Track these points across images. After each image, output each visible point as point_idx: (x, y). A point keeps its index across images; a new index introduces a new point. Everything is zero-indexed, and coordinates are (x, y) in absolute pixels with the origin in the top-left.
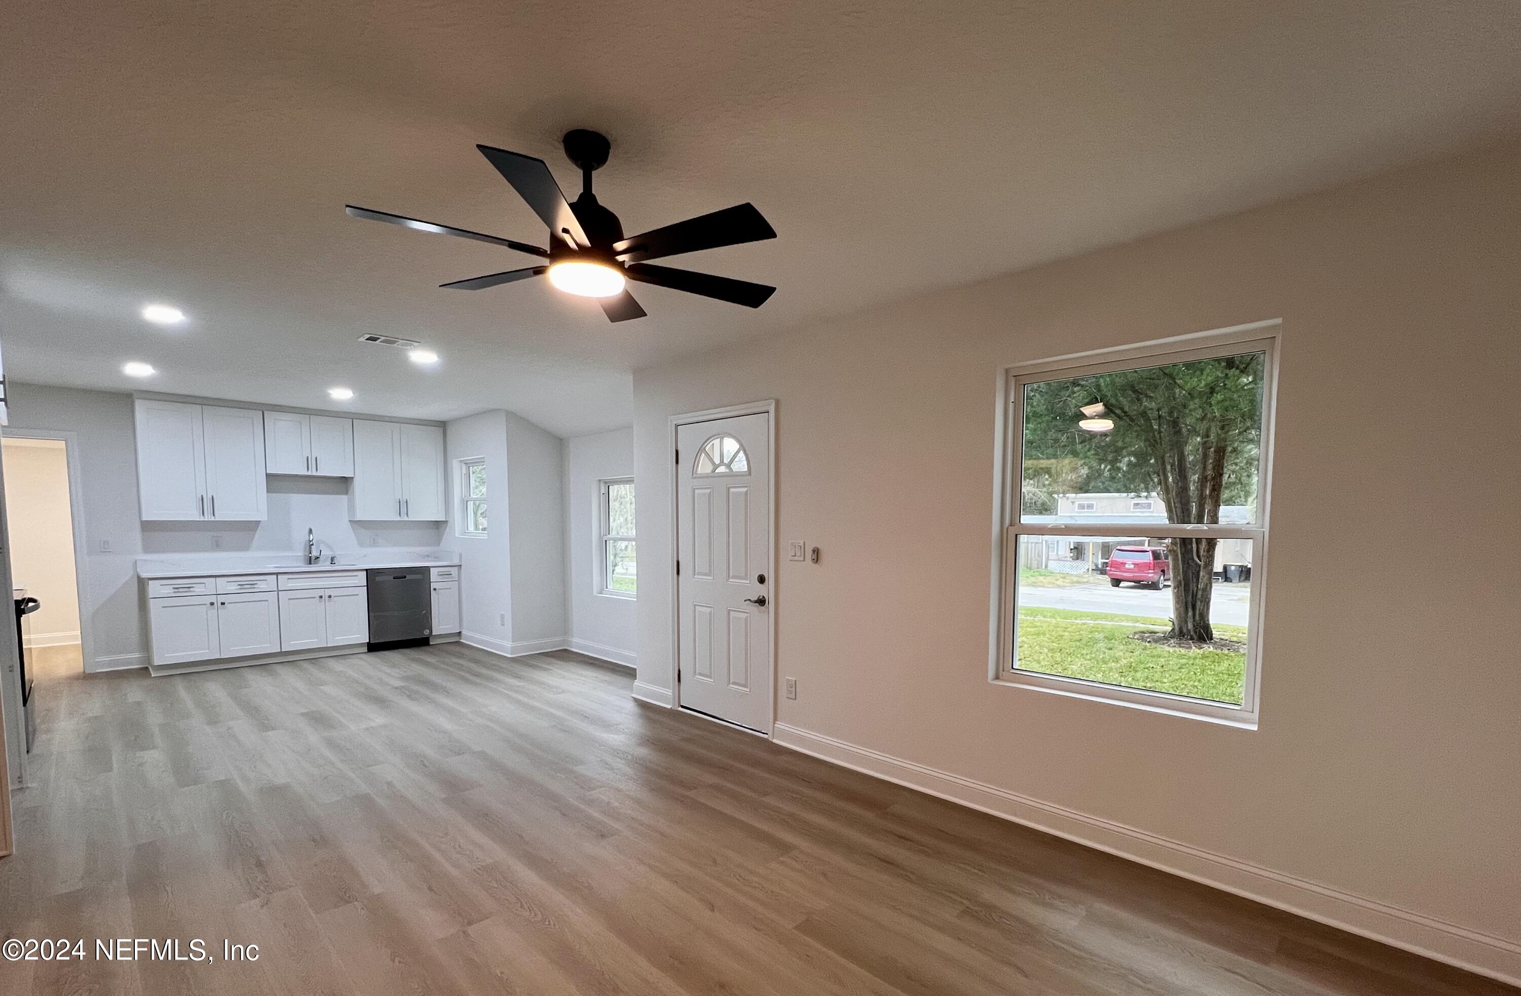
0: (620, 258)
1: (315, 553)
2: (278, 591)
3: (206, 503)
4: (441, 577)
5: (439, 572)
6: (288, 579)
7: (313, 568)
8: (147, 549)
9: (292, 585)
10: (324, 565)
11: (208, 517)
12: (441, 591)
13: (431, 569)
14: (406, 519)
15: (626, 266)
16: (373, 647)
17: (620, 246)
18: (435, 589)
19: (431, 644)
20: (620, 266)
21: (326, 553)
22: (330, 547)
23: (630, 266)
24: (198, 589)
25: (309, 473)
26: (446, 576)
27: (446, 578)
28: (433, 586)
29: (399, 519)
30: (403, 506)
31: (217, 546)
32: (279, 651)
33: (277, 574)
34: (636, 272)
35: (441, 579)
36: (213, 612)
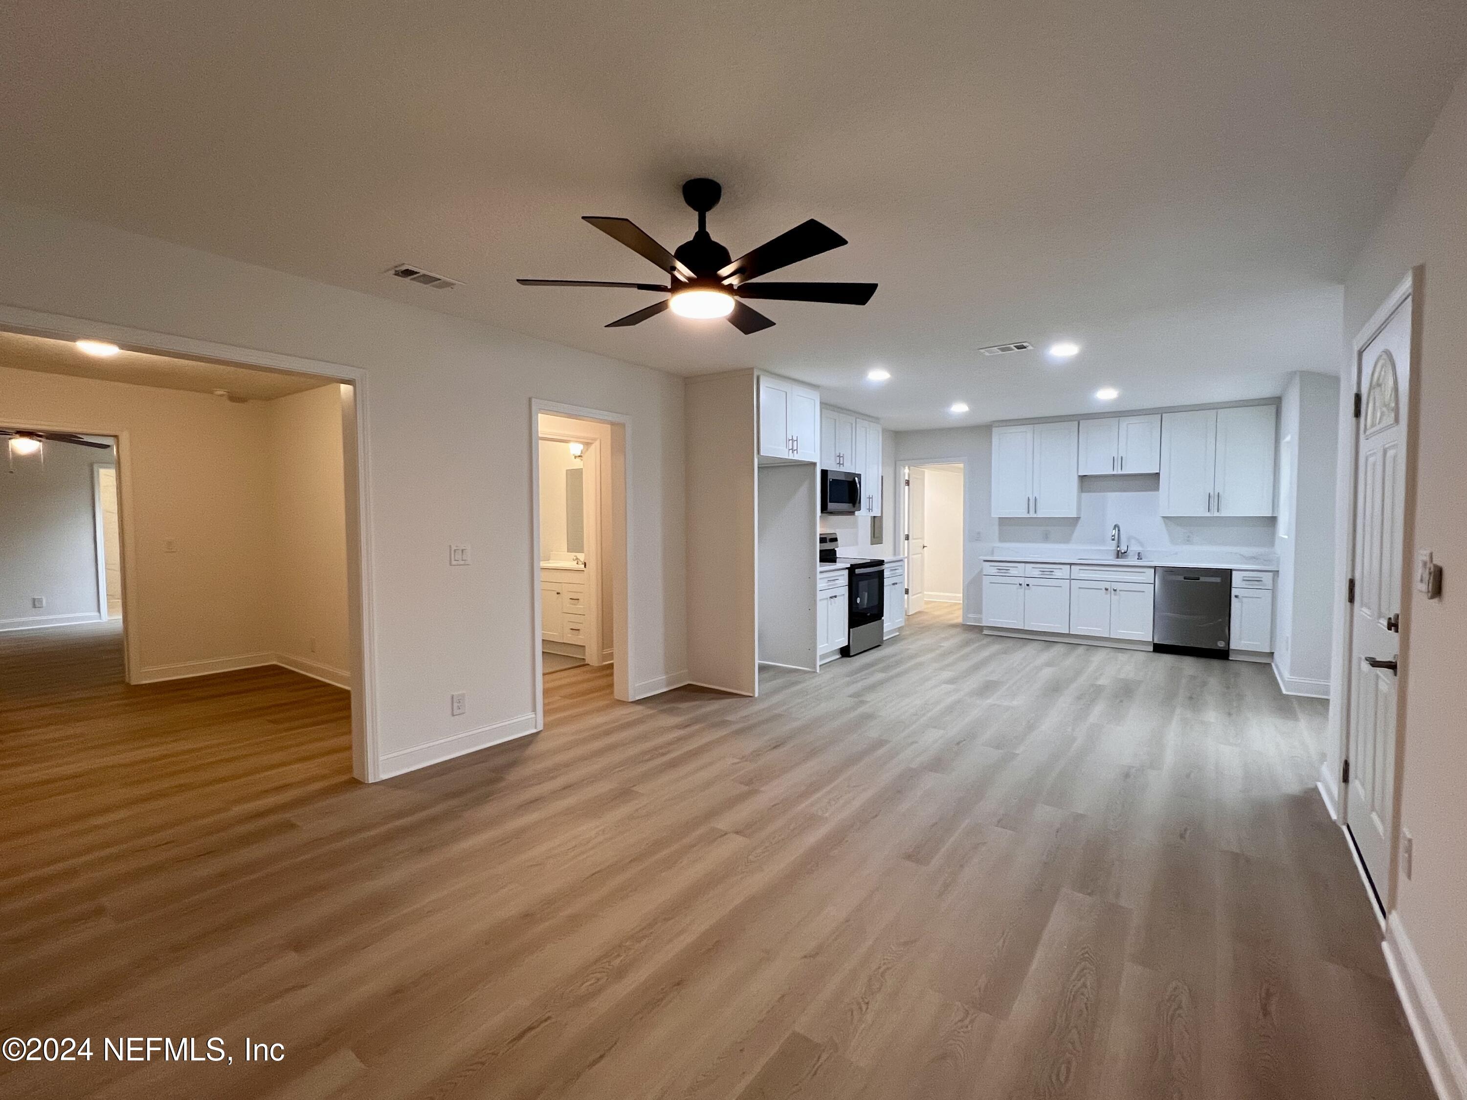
0: (726, 282)
1: (1123, 548)
2: (1071, 579)
3: (1033, 503)
4: (1247, 583)
5: (1244, 577)
6: (1080, 569)
7: (1121, 562)
8: (1002, 539)
9: (1083, 575)
10: (1132, 561)
11: (1032, 515)
12: (1245, 600)
13: (1234, 572)
14: (1216, 514)
15: (735, 288)
16: (1159, 648)
17: (725, 271)
18: (1236, 596)
19: (1230, 659)
20: (729, 289)
21: (1135, 548)
22: (1141, 544)
23: (738, 287)
24: (1013, 572)
25: (1115, 473)
26: (1256, 583)
27: (1252, 585)
28: (1234, 592)
29: (1208, 515)
30: (1214, 500)
31: (1046, 538)
32: (1068, 632)
33: (1071, 564)
34: (744, 291)
35: (1246, 584)
36: (1021, 591)
